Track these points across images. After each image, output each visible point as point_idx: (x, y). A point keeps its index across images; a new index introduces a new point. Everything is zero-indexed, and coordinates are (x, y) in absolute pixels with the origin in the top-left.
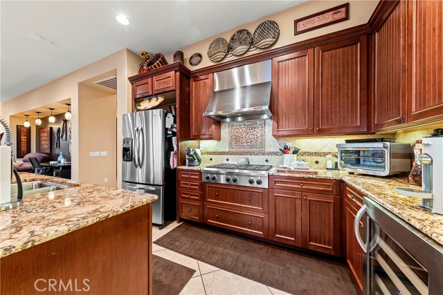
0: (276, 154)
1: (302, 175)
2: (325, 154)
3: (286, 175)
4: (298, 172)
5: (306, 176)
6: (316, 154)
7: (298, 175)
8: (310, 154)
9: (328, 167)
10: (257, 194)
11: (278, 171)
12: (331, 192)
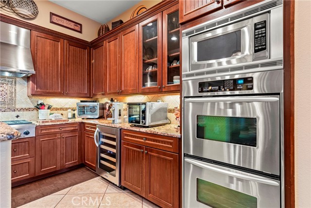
0: (28, 109)
1: (61, 123)
2: (67, 109)
3: (50, 124)
4: (58, 121)
5: (64, 123)
6: (61, 109)
7: (59, 123)
8: (57, 109)
9: (69, 117)
10: (23, 144)
11: (43, 122)
12: (77, 129)
